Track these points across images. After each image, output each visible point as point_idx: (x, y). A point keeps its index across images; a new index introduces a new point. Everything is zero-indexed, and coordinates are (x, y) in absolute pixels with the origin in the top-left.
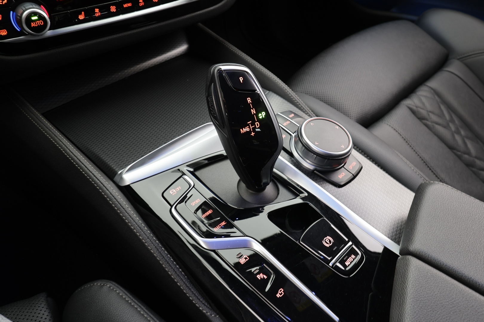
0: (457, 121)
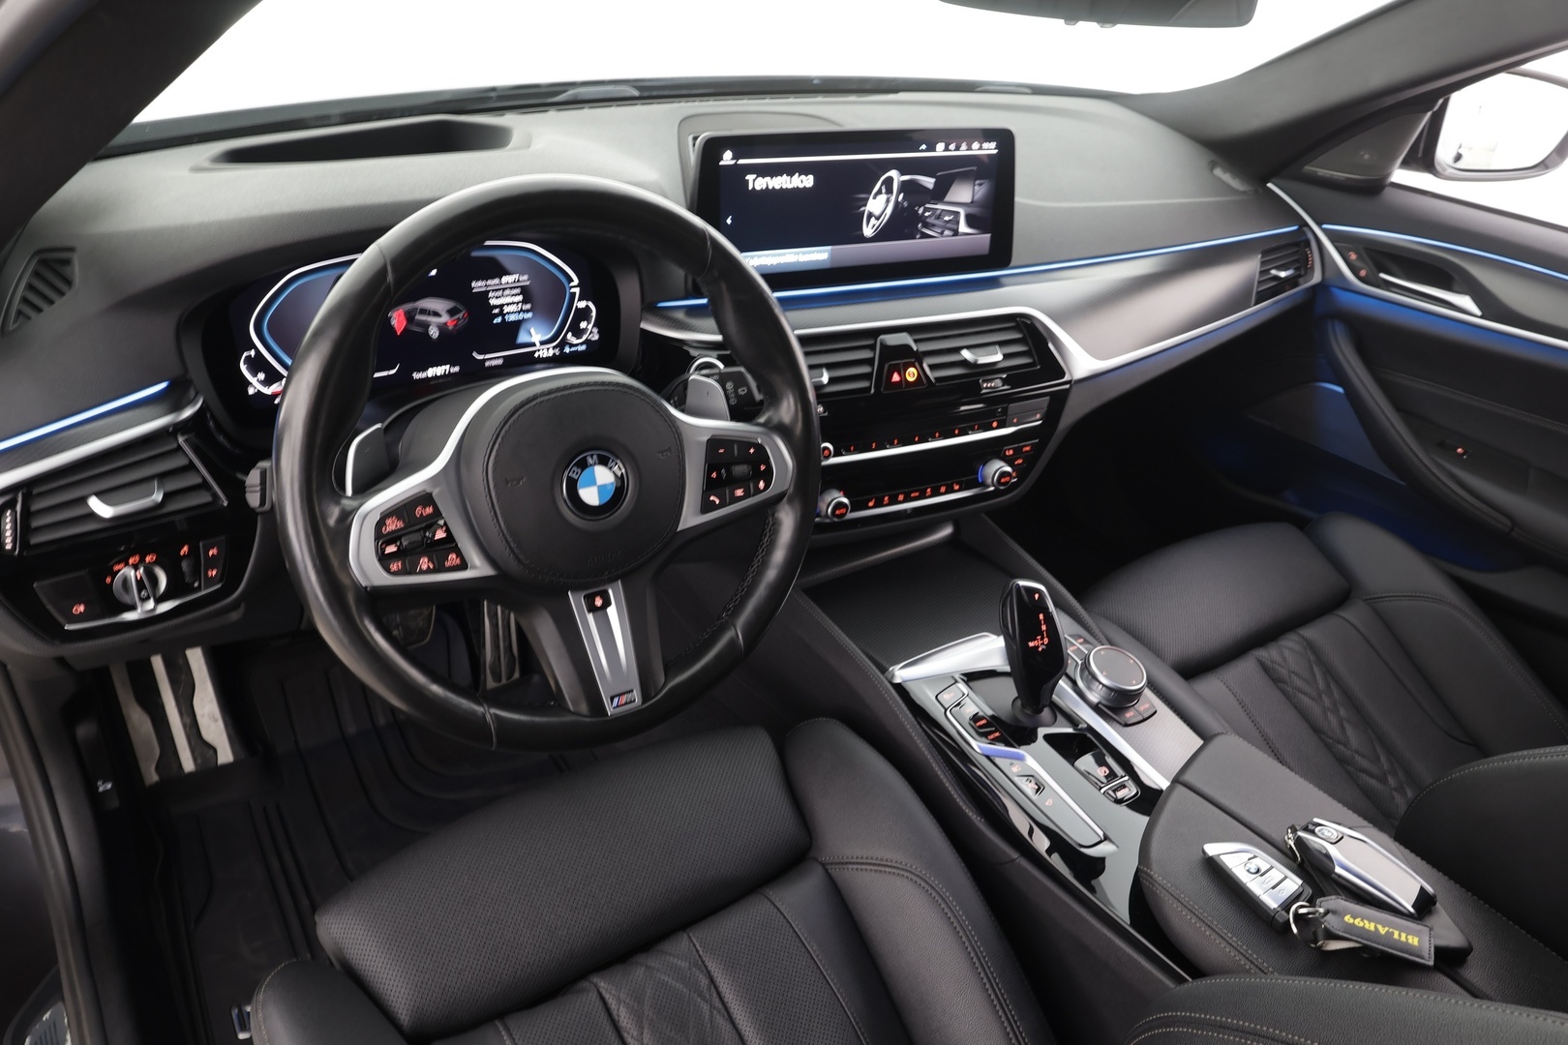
0: (1336, 694)
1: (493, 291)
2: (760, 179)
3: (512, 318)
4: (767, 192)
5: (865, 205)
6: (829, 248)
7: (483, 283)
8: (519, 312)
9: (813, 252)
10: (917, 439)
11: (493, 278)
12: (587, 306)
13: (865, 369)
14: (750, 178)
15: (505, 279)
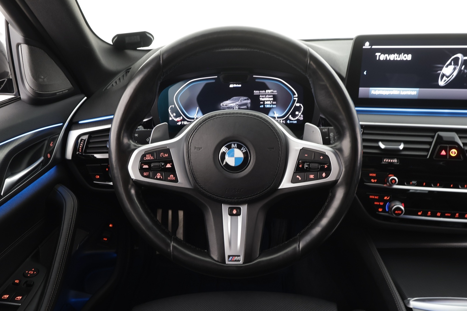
1: (261, 95)
2: (383, 55)
3: (268, 106)
4: (386, 61)
5: (441, 70)
6: (418, 89)
7: (258, 92)
8: (271, 104)
9: (408, 90)
10: (452, 186)
11: (262, 90)
12: (300, 106)
13: (426, 147)
14: (378, 54)
15: (267, 91)
